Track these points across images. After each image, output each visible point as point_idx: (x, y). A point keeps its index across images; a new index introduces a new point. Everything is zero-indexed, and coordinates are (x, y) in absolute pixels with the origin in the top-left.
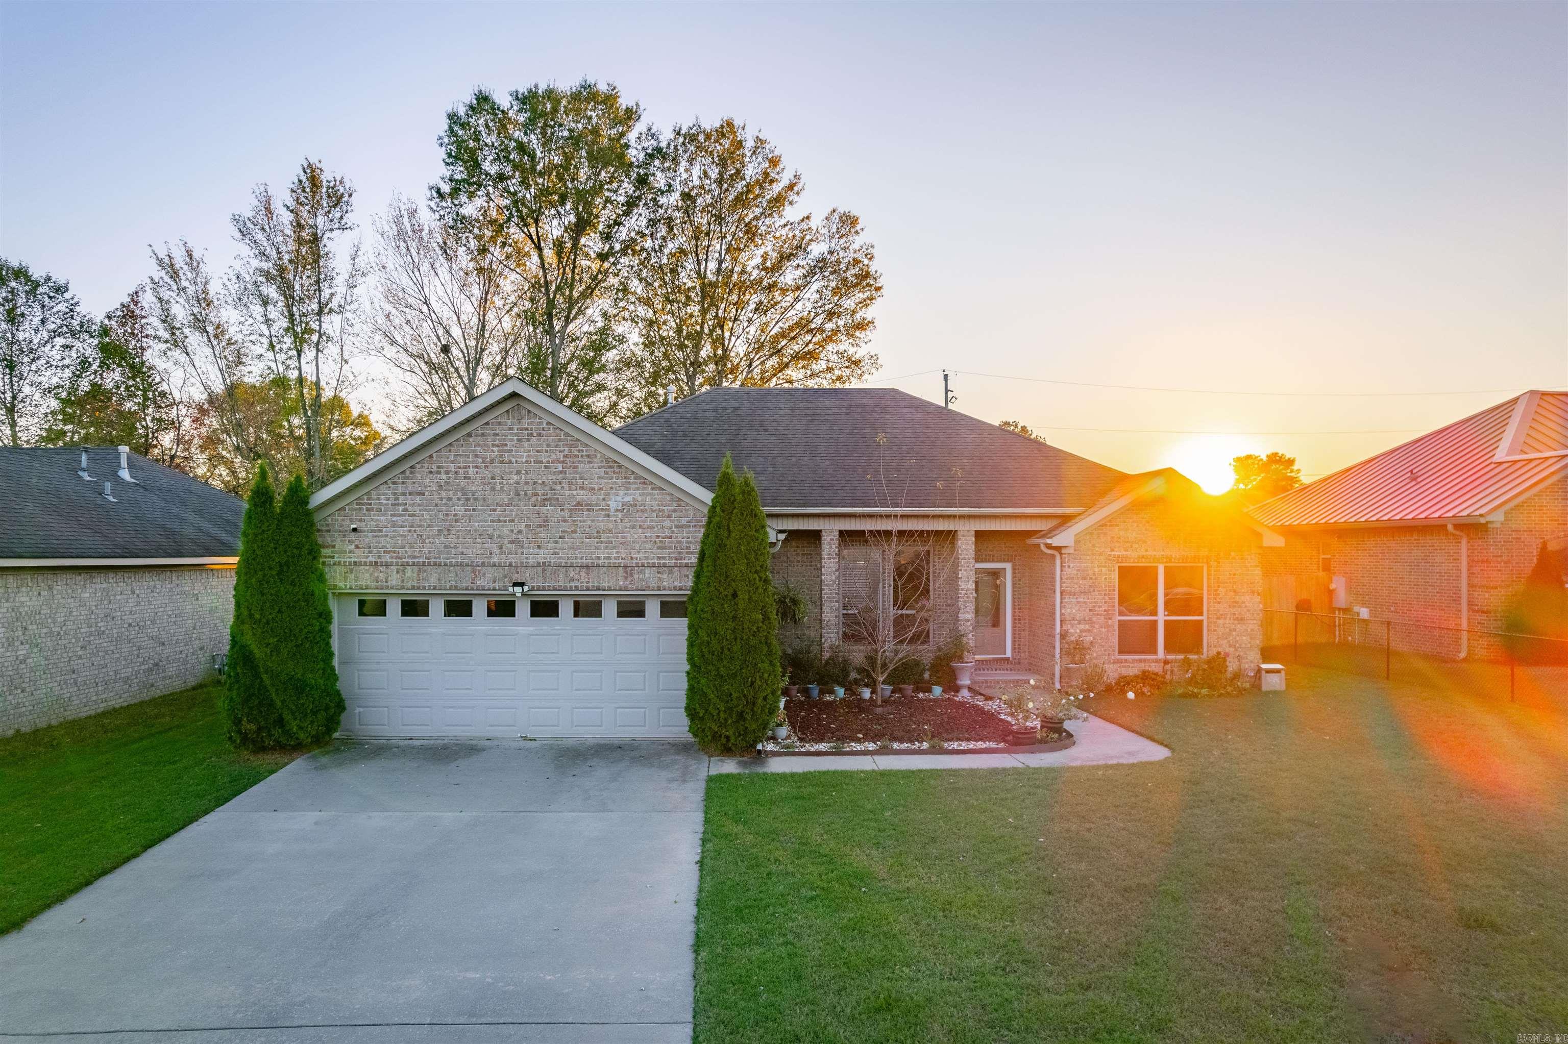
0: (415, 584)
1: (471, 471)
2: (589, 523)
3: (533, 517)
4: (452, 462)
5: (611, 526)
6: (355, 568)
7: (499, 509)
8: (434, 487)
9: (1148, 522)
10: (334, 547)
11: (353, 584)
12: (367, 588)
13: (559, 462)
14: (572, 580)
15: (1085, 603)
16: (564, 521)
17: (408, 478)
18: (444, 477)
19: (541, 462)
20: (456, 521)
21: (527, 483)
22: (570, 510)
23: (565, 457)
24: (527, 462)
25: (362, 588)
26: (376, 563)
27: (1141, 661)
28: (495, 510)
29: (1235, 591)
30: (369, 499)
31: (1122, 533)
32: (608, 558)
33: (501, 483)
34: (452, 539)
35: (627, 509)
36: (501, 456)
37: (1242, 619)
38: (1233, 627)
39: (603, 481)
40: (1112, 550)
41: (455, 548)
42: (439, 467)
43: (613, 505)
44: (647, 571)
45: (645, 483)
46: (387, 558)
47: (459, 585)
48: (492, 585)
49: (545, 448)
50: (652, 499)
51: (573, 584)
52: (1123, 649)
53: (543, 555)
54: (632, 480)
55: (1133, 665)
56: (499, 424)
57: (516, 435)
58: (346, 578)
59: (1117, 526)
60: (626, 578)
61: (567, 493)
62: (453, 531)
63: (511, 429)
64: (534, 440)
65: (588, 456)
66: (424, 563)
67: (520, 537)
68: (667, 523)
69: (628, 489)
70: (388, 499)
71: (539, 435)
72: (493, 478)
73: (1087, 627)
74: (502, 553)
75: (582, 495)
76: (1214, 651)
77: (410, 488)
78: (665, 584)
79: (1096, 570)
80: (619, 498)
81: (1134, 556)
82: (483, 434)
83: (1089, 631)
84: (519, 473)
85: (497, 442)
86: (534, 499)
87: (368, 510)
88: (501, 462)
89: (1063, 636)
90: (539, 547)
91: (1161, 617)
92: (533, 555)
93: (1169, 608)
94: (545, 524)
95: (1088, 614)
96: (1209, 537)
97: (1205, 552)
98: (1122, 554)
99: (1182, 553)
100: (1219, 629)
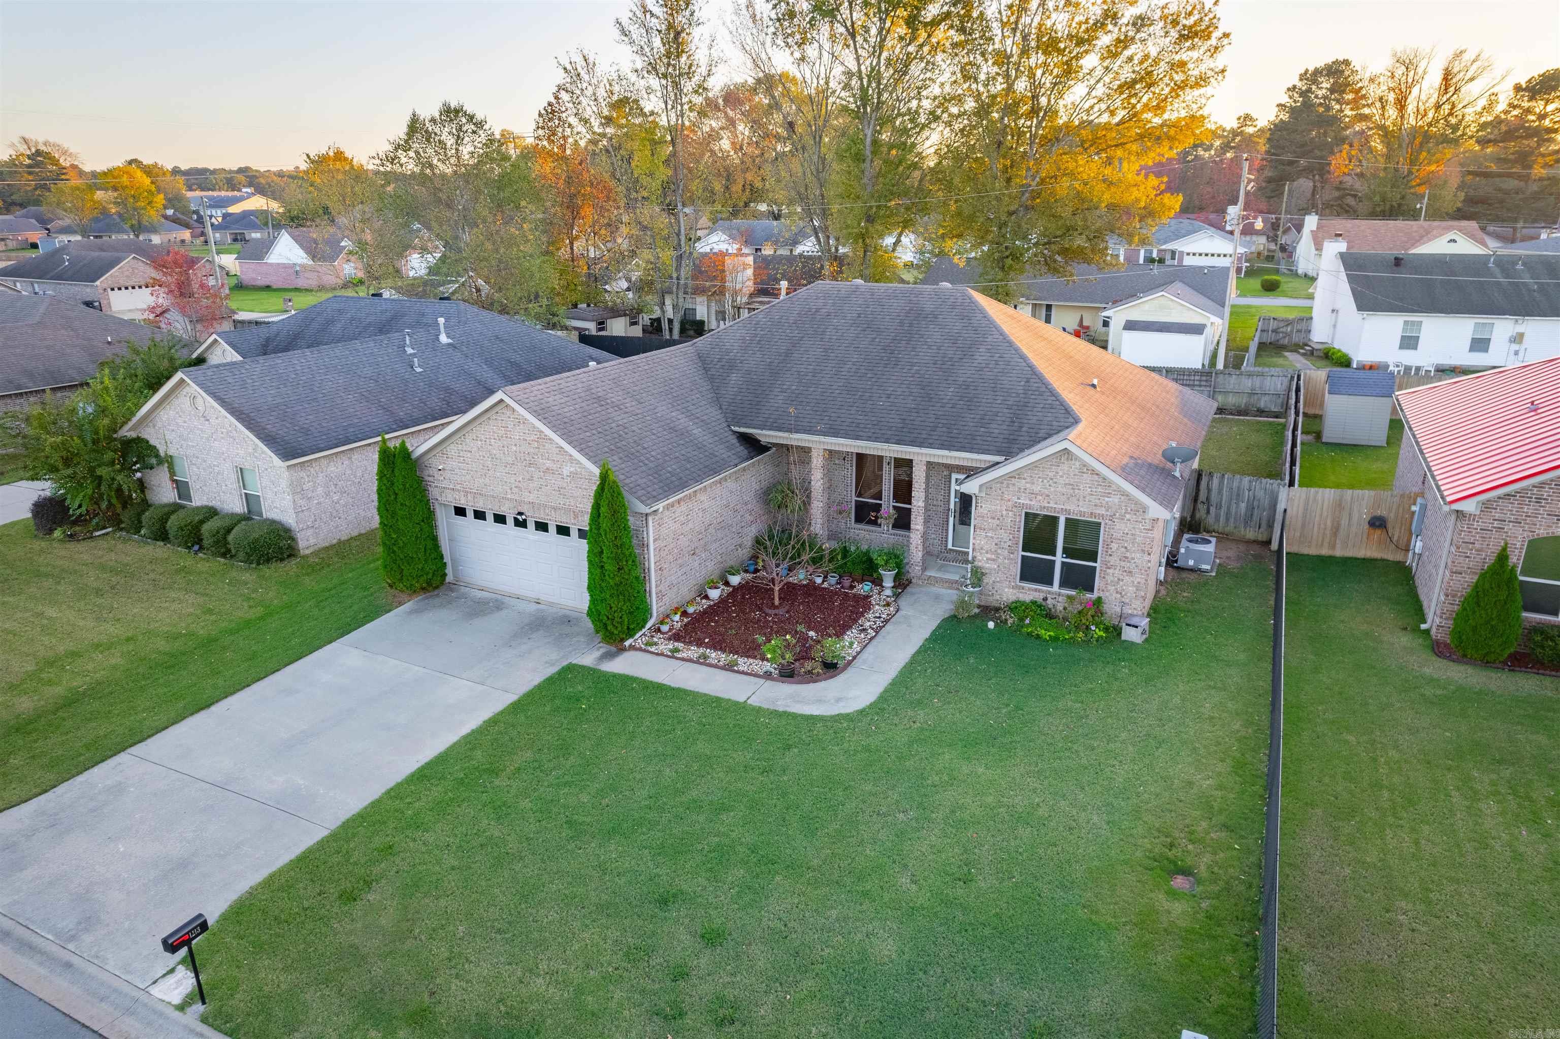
2: (553, 481)
3: (525, 473)
4: (483, 434)
5: (565, 485)
6: (445, 490)
7: (508, 466)
8: (476, 448)
9: (1052, 479)
10: (435, 476)
13: (535, 441)
14: (548, 515)
15: (992, 537)
16: (541, 478)
17: (463, 440)
18: (480, 443)
19: (526, 440)
20: (488, 470)
21: (520, 452)
22: (543, 472)
23: (537, 438)
24: (519, 439)
25: (452, 500)
26: (454, 489)
27: (1036, 590)
28: (506, 467)
29: (1126, 548)
30: (446, 451)
31: (1028, 486)
32: (565, 505)
33: (508, 451)
34: (487, 481)
35: (573, 475)
36: (506, 433)
37: (1130, 572)
38: (1121, 577)
39: (558, 457)
40: (1019, 499)
41: (490, 486)
42: (476, 436)
43: (566, 471)
46: (458, 487)
48: (508, 511)
49: (526, 431)
52: (1025, 577)
53: (532, 498)
55: (1031, 592)
56: (503, 413)
57: (511, 421)
58: (440, 494)
59: (1024, 479)
61: (541, 461)
62: (487, 476)
63: (509, 417)
64: (522, 425)
65: (548, 442)
66: (475, 493)
67: (520, 485)
69: (571, 463)
70: (455, 452)
71: (524, 423)
72: (503, 447)
73: (993, 557)
74: (512, 493)
75: (549, 464)
76: (1102, 596)
79: (1004, 513)
80: (567, 468)
81: (1038, 507)
82: (496, 419)
83: (994, 560)
86: (524, 462)
87: (446, 458)
91: (1059, 559)
93: (1067, 552)
94: (531, 479)
95: (993, 547)
96: (1107, 499)
97: (1102, 511)
98: (1028, 502)
99: (1081, 509)
100: (1109, 579)
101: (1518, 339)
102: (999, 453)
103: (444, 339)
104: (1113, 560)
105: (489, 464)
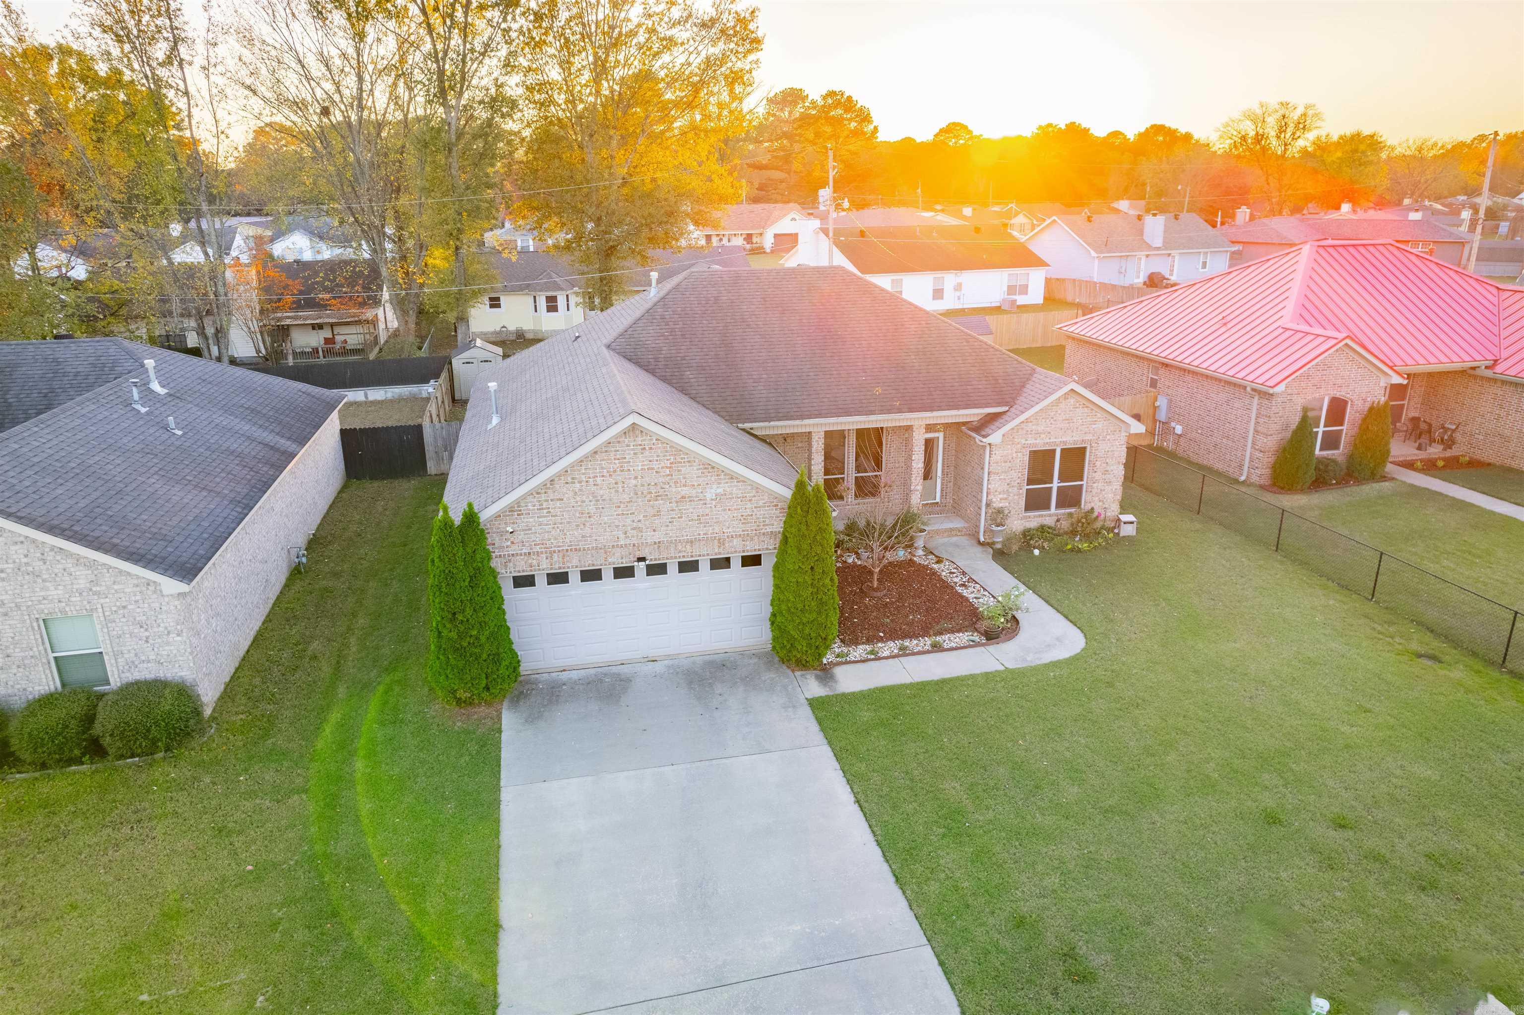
0: (561, 565)
2: (691, 510)
3: (649, 509)
4: (583, 474)
5: (707, 511)
6: (513, 558)
7: (622, 506)
8: (571, 494)
10: (494, 544)
11: (513, 570)
12: (523, 571)
13: (667, 467)
14: (680, 552)
15: (1005, 479)
16: (672, 510)
17: (549, 488)
18: (578, 485)
19: (653, 469)
20: (590, 517)
21: (643, 485)
22: (677, 502)
23: (671, 463)
24: (642, 469)
25: (519, 572)
26: (529, 553)
27: (1038, 516)
28: (619, 507)
29: (1106, 463)
30: (518, 507)
31: (1034, 427)
32: (704, 534)
33: (623, 487)
34: (587, 531)
35: (719, 498)
36: (622, 467)
37: (1110, 482)
38: (1103, 488)
39: (701, 479)
40: (1026, 440)
41: (590, 536)
42: (573, 479)
43: (708, 496)
44: (735, 541)
45: (732, 478)
46: (537, 549)
47: (595, 563)
48: (620, 561)
49: (656, 458)
50: (736, 489)
51: (681, 555)
52: (1029, 507)
53: (658, 537)
54: (722, 477)
55: (1035, 519)
56: (619, 442)
57: (633, 450)
58: (506, 566)
60: (719, 547)
61: (674, 490)
62: (588, 525)
63: (628, 446)
64: (647, 453)
65: (689, 462)
66: (567, 550)
67: (640, 525)
68: (749, 505)
69: (719, 483)
70: (534, 506)
71: (651, 448)
72: (616, 483)
73: (1005, 496)
74: (626, 537)
75: (685, 491)
76: (1089, 507)
77: (552, 496)
78: (748, 548)
79: (1013, 455)
80: (713, 491)
81: (1041, 444)
82: (606, 451)
83: (1006, 499)
84: (636, 478)
85: (618, 457)
86: (649, 496)
87: (518, 515)
88: (622, 471)
89: (988, 505)
90: (654, 531)
91: (1055, 484)
92: (650, 537)
93: (1062, 479)
94: (658, 514)
95: (1006, 487)
96: (1094, 426)
97: (1088, 437)
98: (1033, 441)
99: (1072, 440)
100: (1094, 491)
101: (958, 287)
102: (999, 404)
104: (1098, 476)
105: (592, 509)
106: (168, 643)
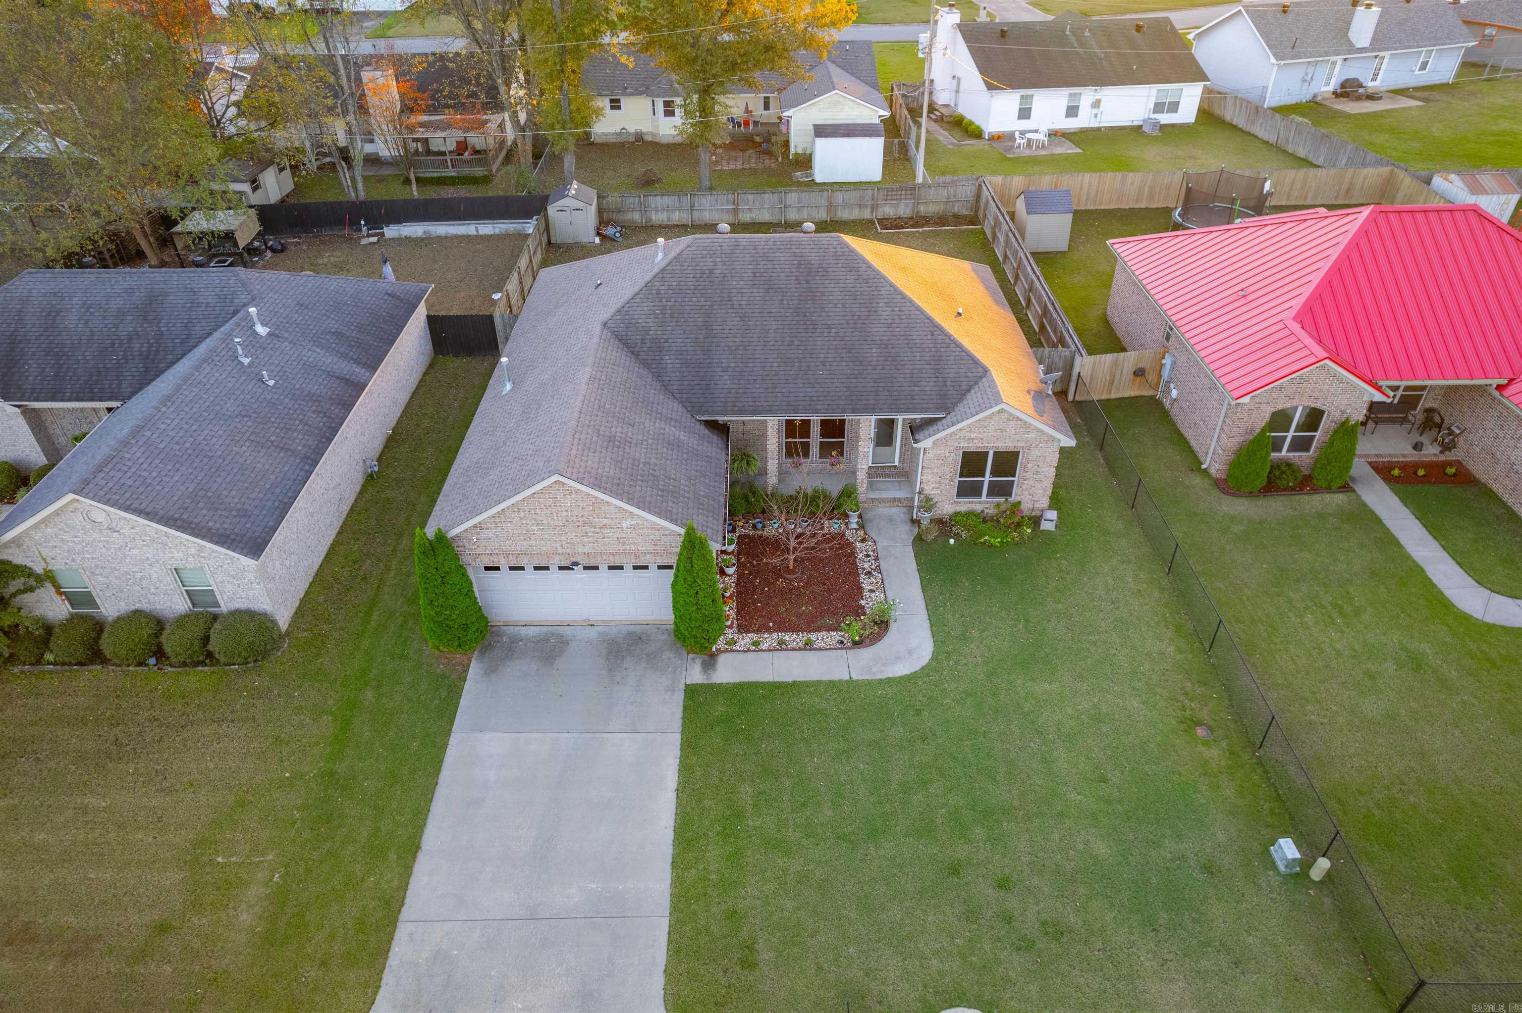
0: (515, 562)
1: (538, 511)
2: (612, 534)
3: (578, 532)
4: (527, 507)
5: (624, 535)
6: (478, 556)
7: (558, 528)
8: (518, 519)
9: (987, 428)
10: (465, 545)
11: (480, 562)
12: (488, 563)
13: (590, 507)
15: (935, 473)
16: (597, 533)
17: (501, 514)
18: (522, 513)
19: (579, 507)
20: (534, 534)
22: (600, 528)
24: (571, 507)
26: (491, 553)
27: (970, 502)
28: (555, 529)
29: (1040, 466)
30: (480, 526)
31: (967, 435)
32: (624, 551)
34: (533, 542)
35: (633, 527)
36: (555, 504)
37: (1040, 481)
38: (1033, 485)
39: (617, 517)
40: (959, 444)
41: (535, 546)
42: (519, 511)
43: (624, 525)
44: (647, 556)
46: (497, 551)
48: (560, 563)
51: (606, 561)
52: (960, 494)
54: (631, 516)
55: (966, 505)
57: (563, 494)
58: (475, 561)
59: (964, 430)
60: (635, 559)
61: (597, 521)
62: (533, 538)
63: (559, 491)
64: (574, 496)
65: (604, 505)
66: (518, 554)
67: (572, 542)
68: (657, 535)
69: (632, 520)
70: (492, 524)
73: (937, 486)
75: (605, 521)
76: (1018, 499)
77: (504, 519)
78: (660, 561)
79: (947, 454)
80: (627, 524)
81: (974, 447)
83: (937, 488)
84: (567, 511)
87: (480, 531)
89: (921, 492)
90: (583, 546)
91: (987, 478)
92: (580, 549)
93: (993, 474)
94: (585, 536)
95: (938, 480)
96: (1026, 436)
97: (1022, 444)
98: (966, 445)
99: (1005, 444)
100: (1024, 487)
101: (1096, 104)
102: (938, 409)
103: (261, 330)
104: (1029, 474)
105: (535, 529)
106: (252, 589)
